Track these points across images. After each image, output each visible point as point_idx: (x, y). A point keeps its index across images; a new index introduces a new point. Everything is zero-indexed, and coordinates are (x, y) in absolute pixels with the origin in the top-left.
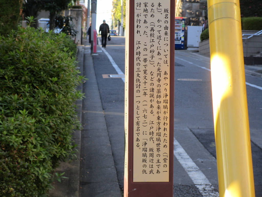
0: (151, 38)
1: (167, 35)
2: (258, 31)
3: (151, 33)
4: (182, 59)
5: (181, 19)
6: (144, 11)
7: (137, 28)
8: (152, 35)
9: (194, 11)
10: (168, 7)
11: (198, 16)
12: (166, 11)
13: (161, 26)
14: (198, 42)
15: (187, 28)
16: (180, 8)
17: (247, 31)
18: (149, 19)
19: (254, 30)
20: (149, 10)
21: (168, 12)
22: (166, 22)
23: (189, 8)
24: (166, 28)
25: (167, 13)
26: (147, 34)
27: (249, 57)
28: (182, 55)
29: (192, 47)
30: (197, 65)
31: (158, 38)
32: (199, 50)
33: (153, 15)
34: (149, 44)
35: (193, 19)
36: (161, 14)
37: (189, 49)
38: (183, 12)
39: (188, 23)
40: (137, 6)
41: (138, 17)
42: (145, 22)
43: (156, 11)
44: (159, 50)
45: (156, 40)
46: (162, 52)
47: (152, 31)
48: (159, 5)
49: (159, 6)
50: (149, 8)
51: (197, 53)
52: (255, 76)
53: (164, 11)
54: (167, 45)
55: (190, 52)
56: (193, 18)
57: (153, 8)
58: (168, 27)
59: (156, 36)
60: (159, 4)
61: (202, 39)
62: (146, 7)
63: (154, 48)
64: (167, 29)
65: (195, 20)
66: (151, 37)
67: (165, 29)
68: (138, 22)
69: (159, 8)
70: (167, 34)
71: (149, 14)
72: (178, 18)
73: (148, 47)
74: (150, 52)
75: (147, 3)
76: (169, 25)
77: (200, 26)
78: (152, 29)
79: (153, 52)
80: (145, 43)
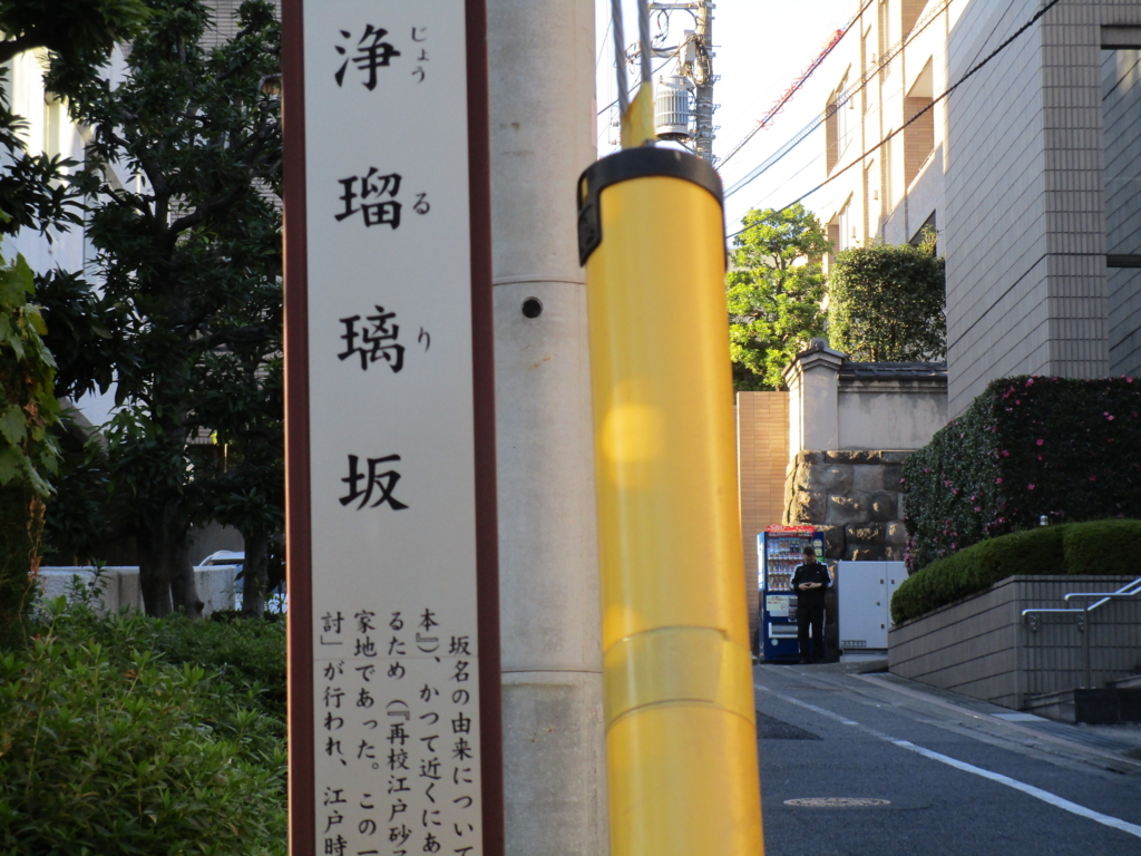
0: (393, 773)
1: (468, 756)
2: (1131, 577)
3: (392, 750)
4: (813, 708)
5: (809, 532)
6: (359, 652)
7: (326, 729)
8: (395, 758)
9: (863, 498)
10: (469, 629)
11: (880, 519)
12: (457, 645)
13: (437, 717)
14: (883, 627)
15: (836, 570)
16: (801, 489)
17: (1084, 577)
18: (381, 686)
19: (1114, 574)
20: (381, 646)
21: (468, 653)
22: (461, 695)
23: (840, 487)
24: (461, 724)
25: (464, 658)
26: (372, 757)
27: (1098, 690)
28: (814, 688)
29: (862, 650)
30: (875, 733)
31: (426, 769)
32: (890, 665)
33: (398, 666)
34: (383, 802)
35: (861, 532)
36: (438, 660)
37: (846, 659)
38: (813, 502)
39: (839, 550)
40: (327, 628)
41: (331, 679)
42: (364, 699)
43: (411, 646)
44: (432, 829)
45: (417, 783)
46: (444, 835)
47: (397, 741)
48: (428, 620)
49: (427, 626)
50: (381, 635)
51: (882, 674)
52: (1121, 773)
53: (450, 648)
54: (466, 801)
55: (850, 671)
56: (857, 526)
57: (398, 634)
58: (468, 720)
59: (414, 763)
60: (427, 616)
61: (897, 616)
62: (364, 631)
63: (410, 819)
64: (465, 728)
65: (868, 535)
66: (392, 768)
67: (458, 729)
68: (333, 701)
69: (424, 633)
70: (467, 752)
71: (382, 663)
72: (794, 528)
73: (381, 815)
74: (391, 836)
75: (372, 614)
76: (472, 711)
77: (892, 559)
78: (397, 733)
79: (405, 837)
80: (367, 796)
